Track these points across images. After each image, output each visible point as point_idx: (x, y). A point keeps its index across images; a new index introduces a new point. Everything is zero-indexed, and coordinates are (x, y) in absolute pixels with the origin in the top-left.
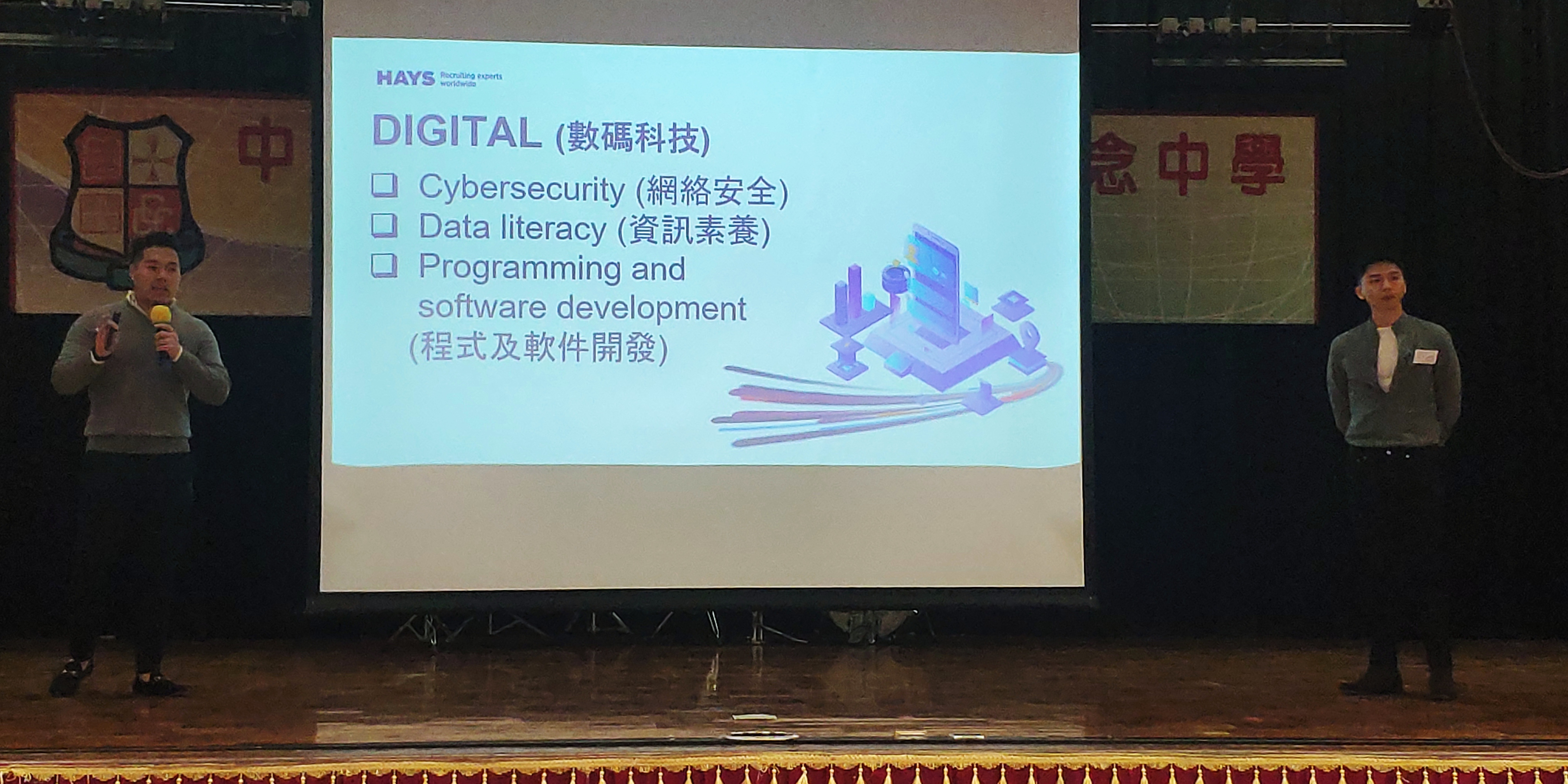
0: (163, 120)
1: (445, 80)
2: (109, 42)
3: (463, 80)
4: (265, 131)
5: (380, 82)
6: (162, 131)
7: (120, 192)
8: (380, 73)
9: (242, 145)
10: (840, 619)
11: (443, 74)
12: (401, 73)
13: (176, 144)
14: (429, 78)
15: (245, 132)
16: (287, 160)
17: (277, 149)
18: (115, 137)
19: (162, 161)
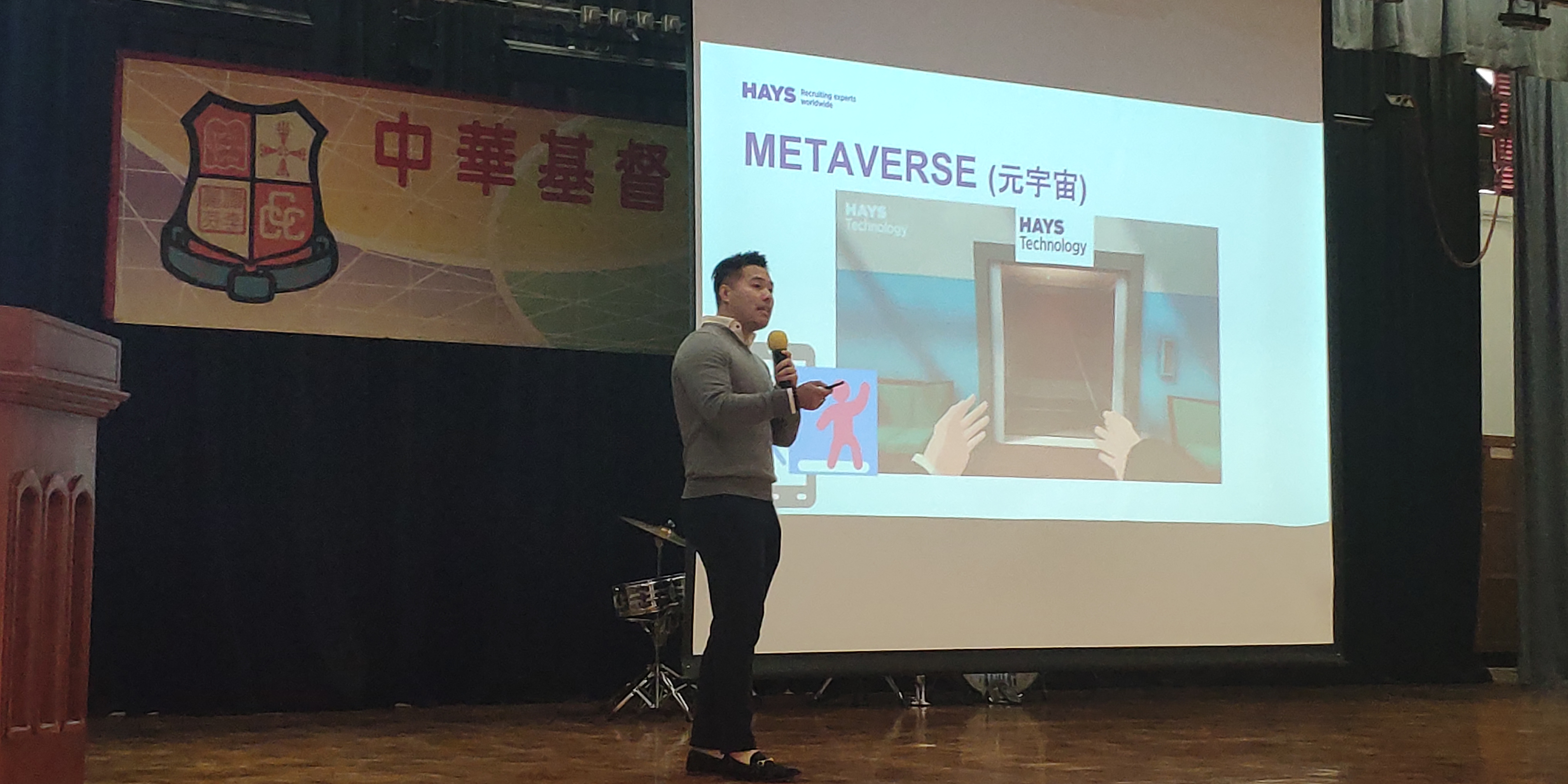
0: (294, 106)
1: (805, 98)
3: (821, 100)
4: (403, 128)
5: (745, 96)
6: (294, 120)
7: (246, 185)
8: (745, 84)
9: (380, 144)
10: (976, 680)
11: (802, 92)
12: (765, 87)
13: (310, 134)
14: (790, 95)
15: (383, 127)
16: (424, 164)
17: (415, 151)
18: (241, 120)
19: (293, 153)
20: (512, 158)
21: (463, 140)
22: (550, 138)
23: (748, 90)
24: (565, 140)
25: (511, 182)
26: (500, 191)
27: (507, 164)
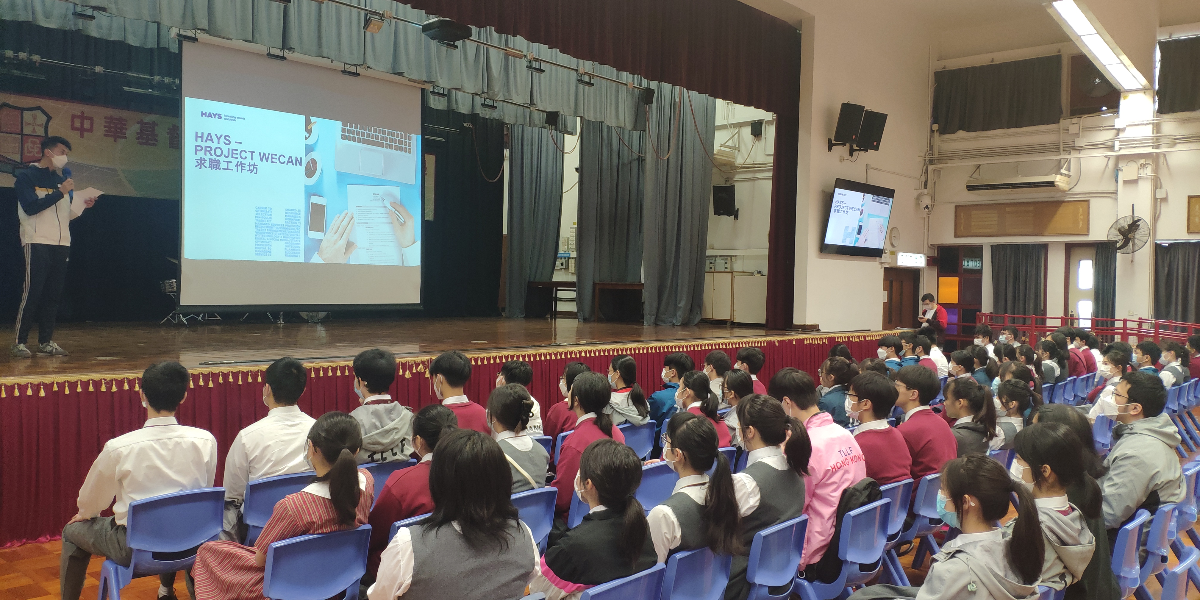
0: (39, 108)
1: (225, 118)
2: (16, 72)
3: (231, 118)
4: (82, 117)
5: (202, 116)
6: (39, 113)
7: (20, 136)
8: (202, 112)
9: (73, 122)
10: (304, 315)
11: (225, 116)
12: (210, 113)
13: (44, 119)
14: (220, 117)
15: (74, 117)
16: (91, 130)
17: (87, 125)
18: (17, 113)
19: (38, 125)
20: (126, 129)
21: (106, 122)
22: (141, 122)
23: (203, 114)
24: (146, 123)
25: (126, 138)
26: (121, 141)
27: (123, 131)
